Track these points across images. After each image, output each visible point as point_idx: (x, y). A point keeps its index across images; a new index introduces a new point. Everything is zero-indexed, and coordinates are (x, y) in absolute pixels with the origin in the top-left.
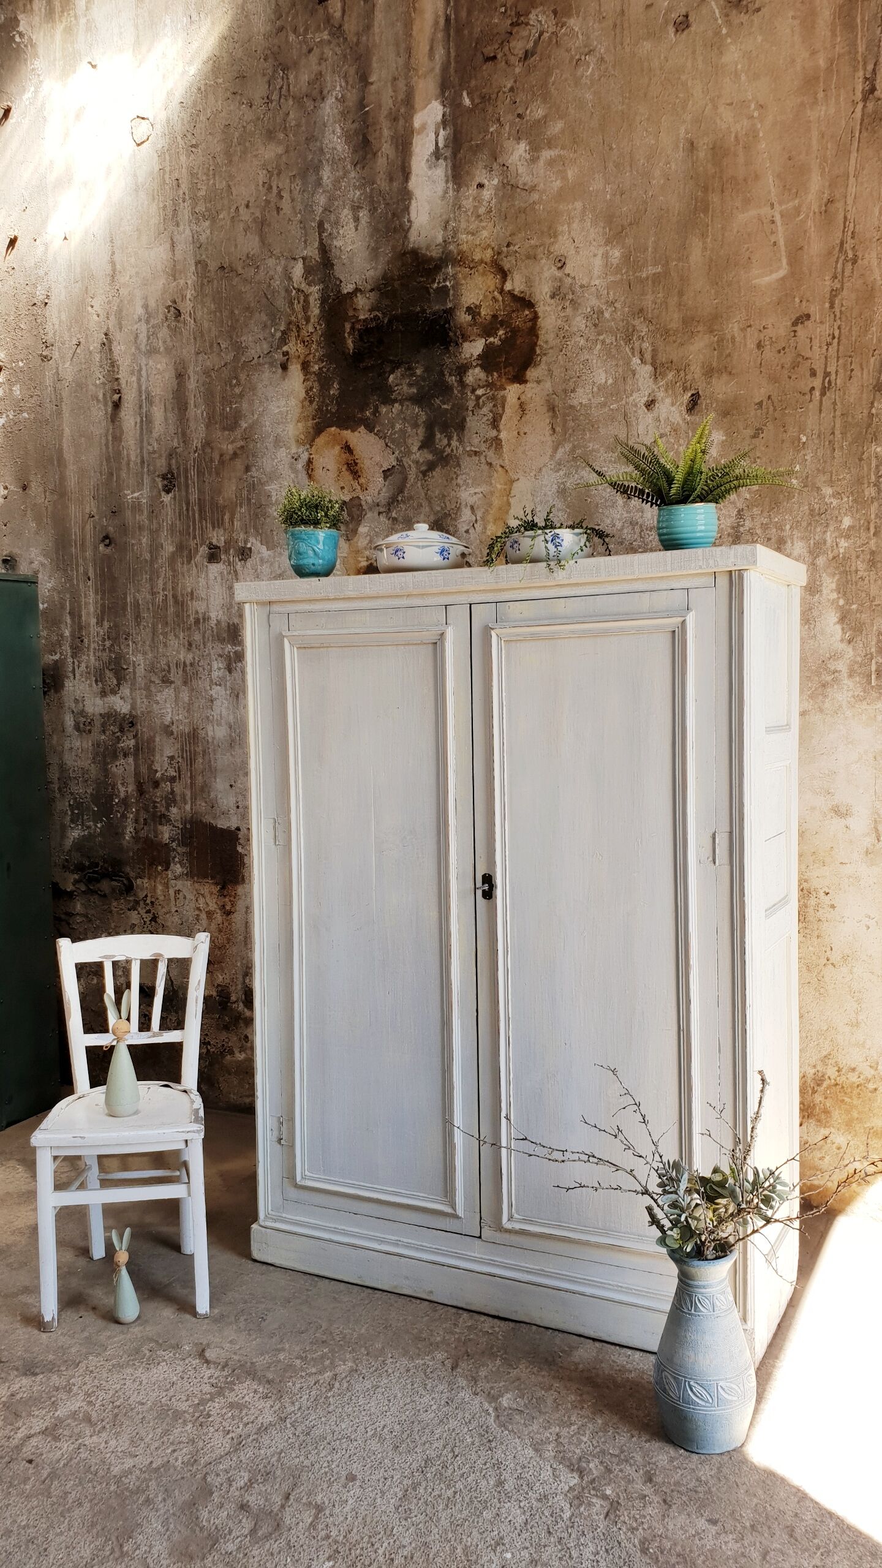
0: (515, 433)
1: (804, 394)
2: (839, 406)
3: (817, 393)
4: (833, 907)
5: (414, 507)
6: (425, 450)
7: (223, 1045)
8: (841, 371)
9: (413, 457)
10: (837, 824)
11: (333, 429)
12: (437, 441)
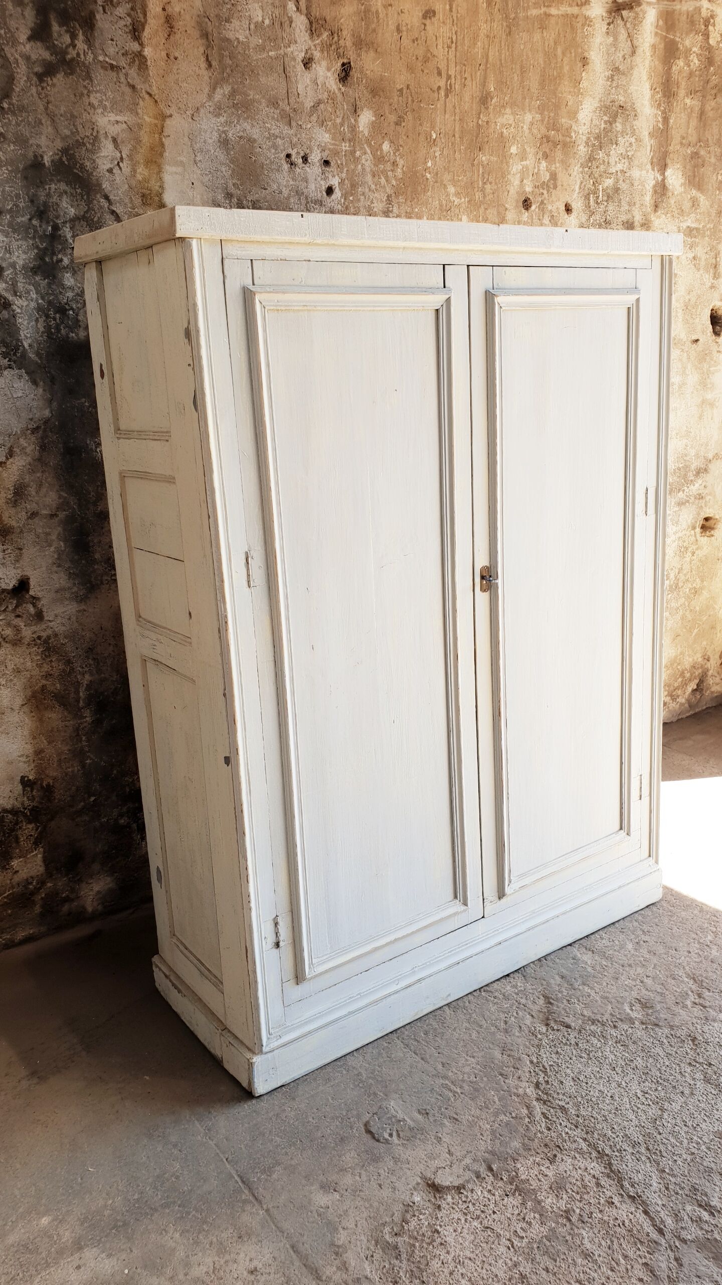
2: (457, 110)
5: (29, 123)
8: (458, 77)
9: (21, 48)
12: (55, 35)
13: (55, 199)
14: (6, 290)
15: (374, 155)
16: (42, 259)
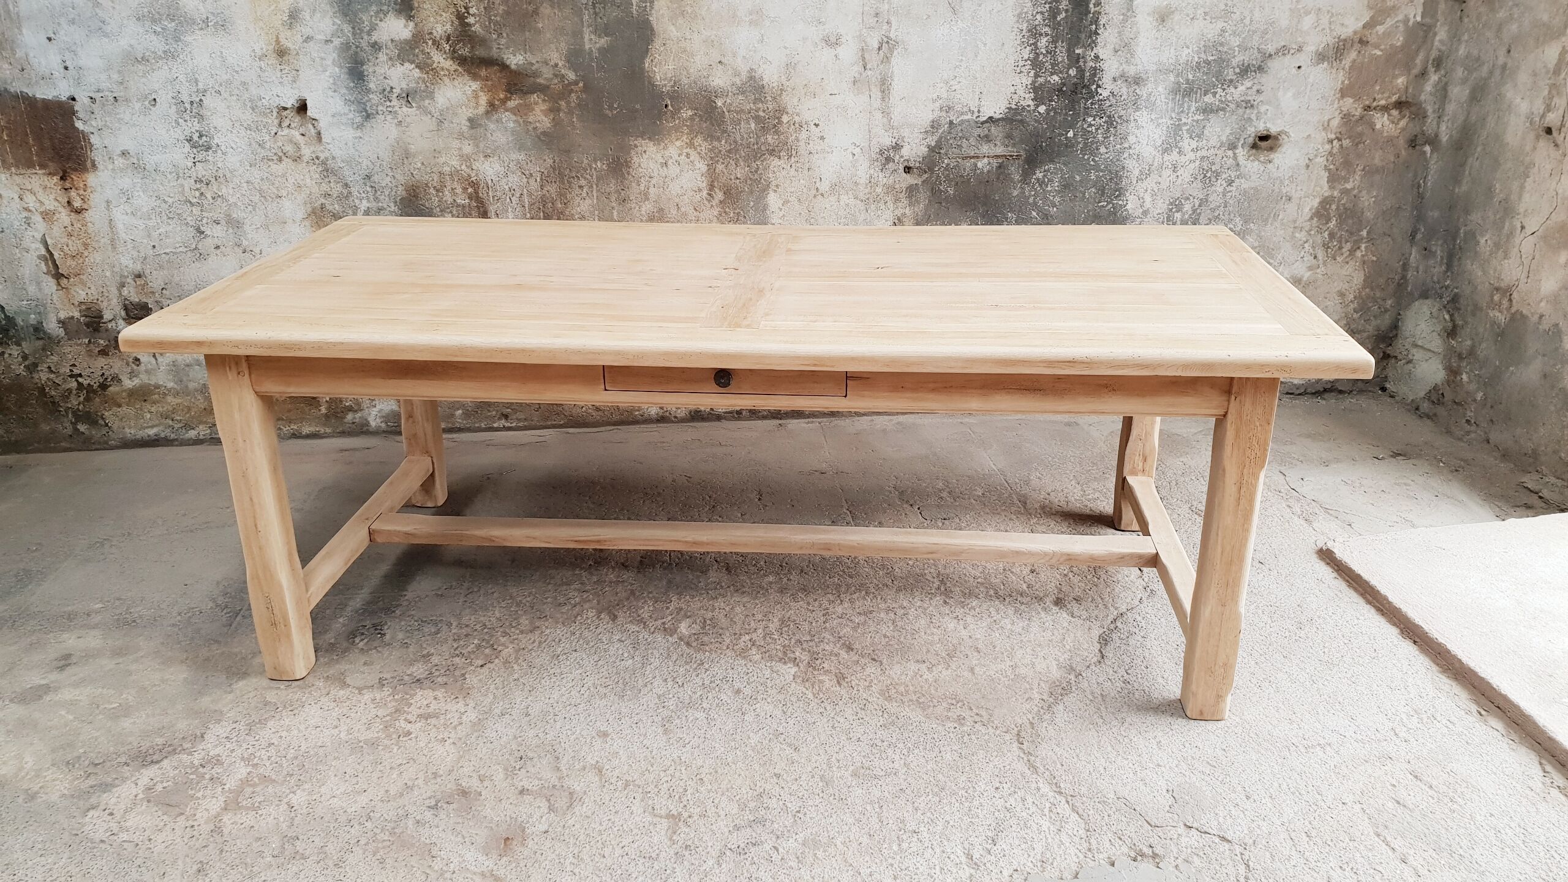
4: (822, 138)
7: (103, 374)
10: (828, 53)
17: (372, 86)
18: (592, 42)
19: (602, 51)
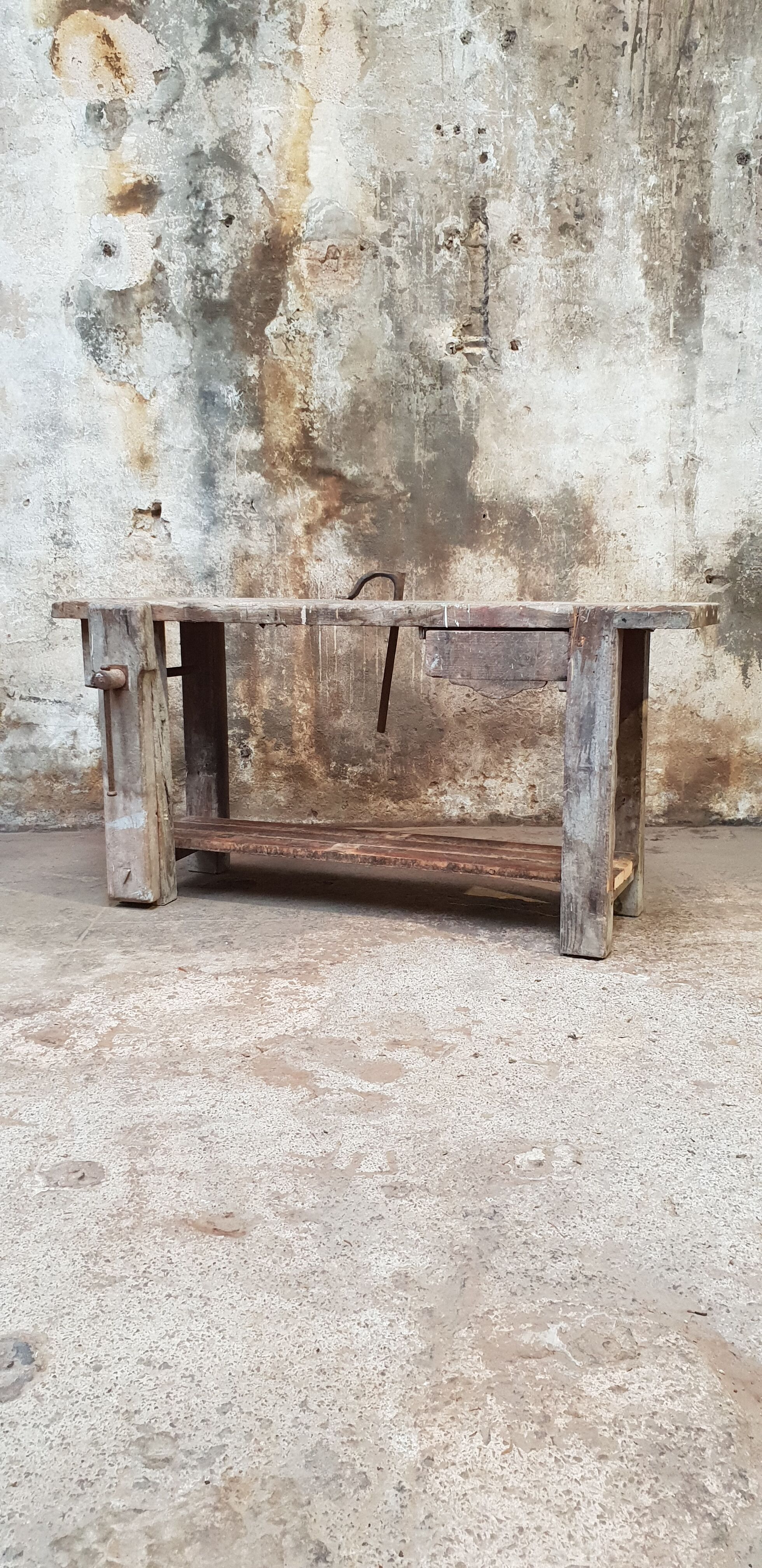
0: (318, 48)
1: (617, 48)
2: (648, 65)
3: (629, 49)
4: (629, 548)
5: (194, 120)
6: (208, 54)
8: (651, 31)
9: (193, 60)
10: (635, 470)
11: (86, 12)
12: (222, 45)
13: (211, 181)
14: (162, 256)
15: (539, 120)
16: (194, 230)
17: (221, 492)
18: (421, 456)
19: (431, 465)
